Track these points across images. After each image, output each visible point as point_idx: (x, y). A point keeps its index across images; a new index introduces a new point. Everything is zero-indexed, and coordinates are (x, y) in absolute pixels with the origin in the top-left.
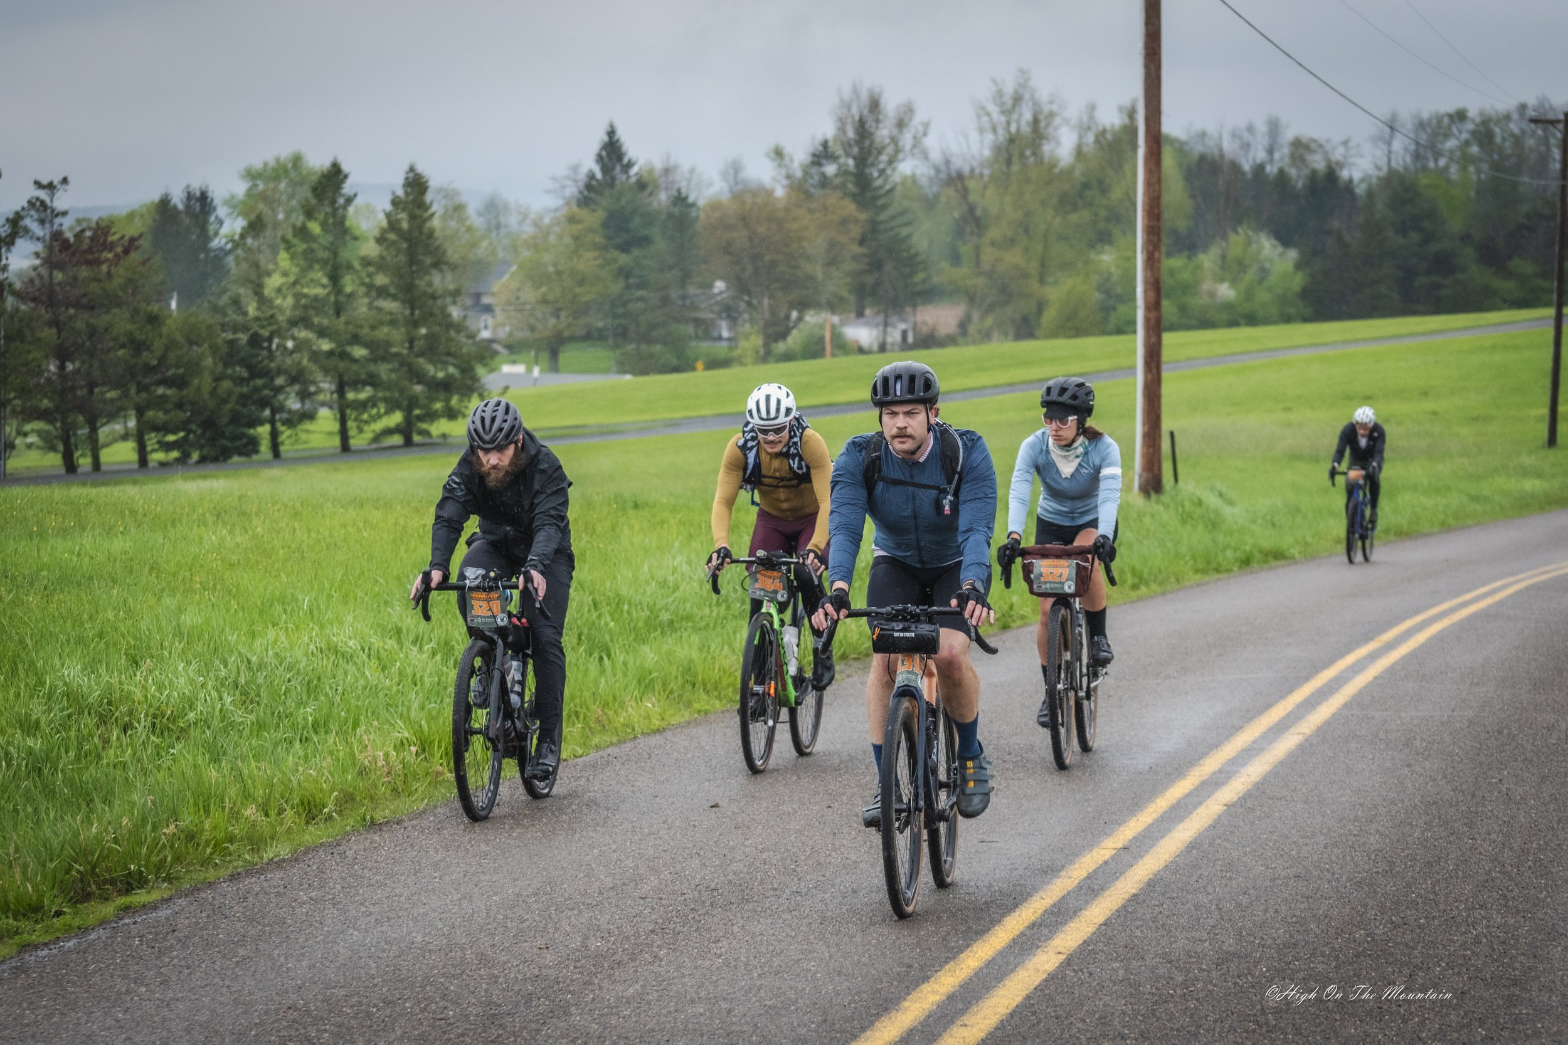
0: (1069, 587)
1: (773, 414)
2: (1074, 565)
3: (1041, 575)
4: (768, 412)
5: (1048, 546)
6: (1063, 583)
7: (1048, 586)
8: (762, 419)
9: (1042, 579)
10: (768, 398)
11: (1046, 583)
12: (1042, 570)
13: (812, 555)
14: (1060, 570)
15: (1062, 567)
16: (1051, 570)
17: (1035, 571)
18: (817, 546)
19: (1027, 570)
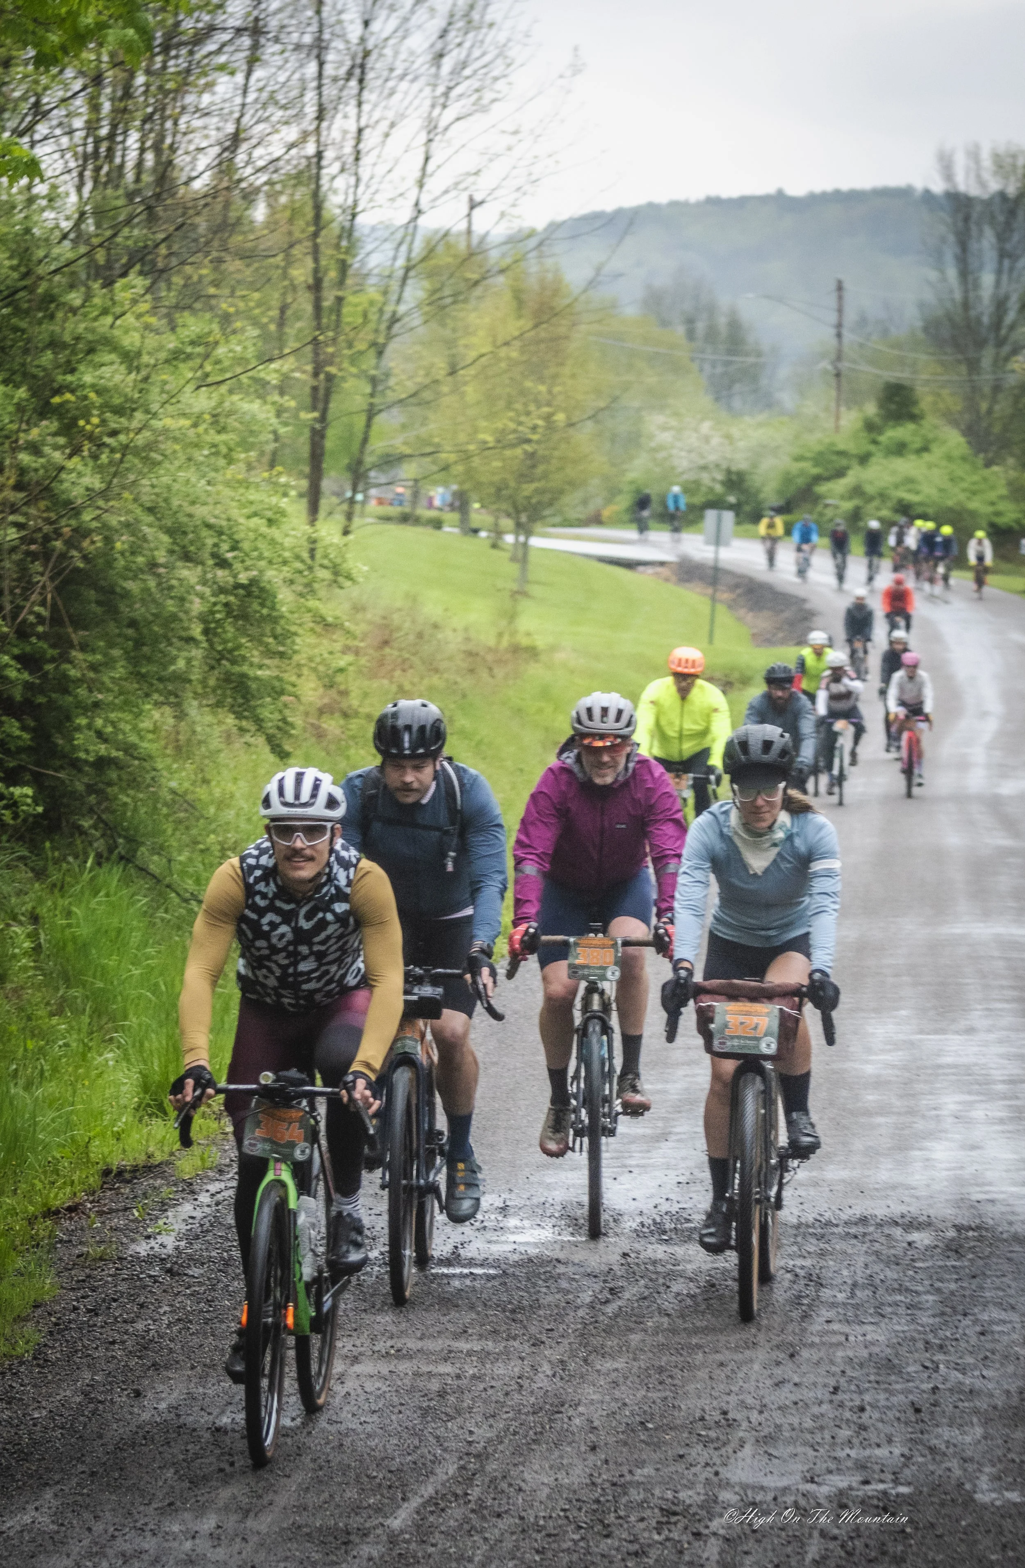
0: (769, 1046)
1: (305, 797)
2: (776, 1013)
3: (726, 1025)
4: (297, 796)
5: (736, 981)
6: (758, 1039)
7: (736, 1042)
8: (286, 804)
9: (727, 1032)
10: (299, 777)
11: (732, 1038)
12: (728, 1018)
13: (361, 1083)
14: (755, 1020)
15: (758, 1015)
16: (741, 1018)
17: (718, 1019)
18: (368, 1065)
19: (704, 1019)
